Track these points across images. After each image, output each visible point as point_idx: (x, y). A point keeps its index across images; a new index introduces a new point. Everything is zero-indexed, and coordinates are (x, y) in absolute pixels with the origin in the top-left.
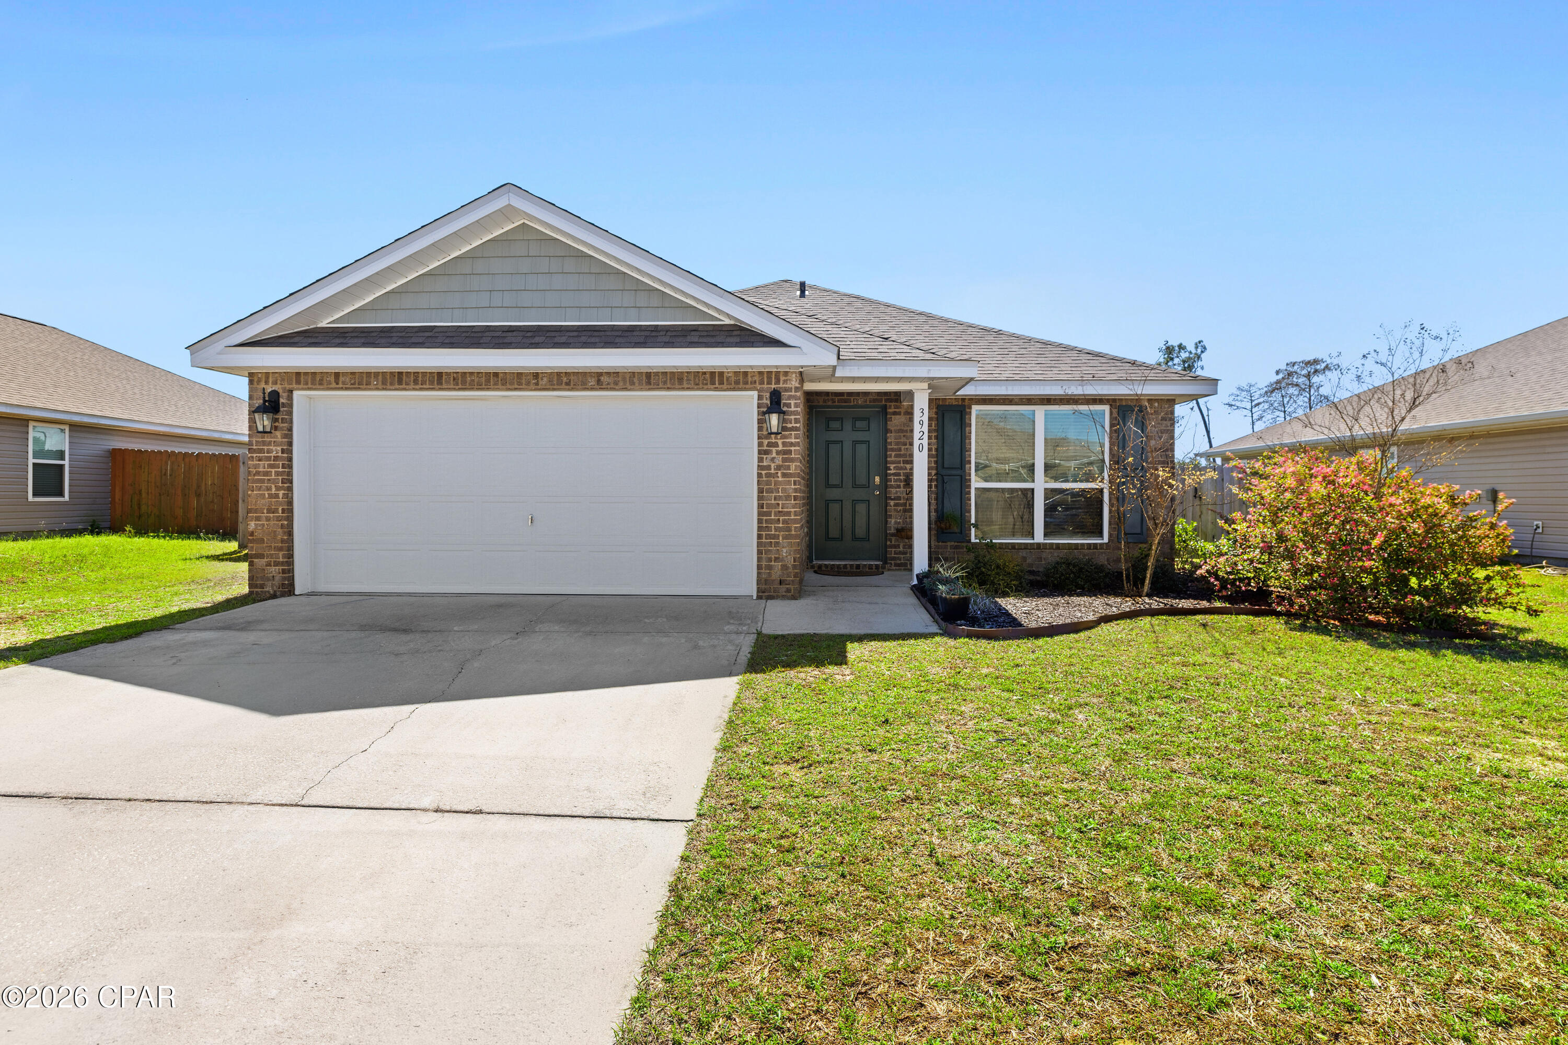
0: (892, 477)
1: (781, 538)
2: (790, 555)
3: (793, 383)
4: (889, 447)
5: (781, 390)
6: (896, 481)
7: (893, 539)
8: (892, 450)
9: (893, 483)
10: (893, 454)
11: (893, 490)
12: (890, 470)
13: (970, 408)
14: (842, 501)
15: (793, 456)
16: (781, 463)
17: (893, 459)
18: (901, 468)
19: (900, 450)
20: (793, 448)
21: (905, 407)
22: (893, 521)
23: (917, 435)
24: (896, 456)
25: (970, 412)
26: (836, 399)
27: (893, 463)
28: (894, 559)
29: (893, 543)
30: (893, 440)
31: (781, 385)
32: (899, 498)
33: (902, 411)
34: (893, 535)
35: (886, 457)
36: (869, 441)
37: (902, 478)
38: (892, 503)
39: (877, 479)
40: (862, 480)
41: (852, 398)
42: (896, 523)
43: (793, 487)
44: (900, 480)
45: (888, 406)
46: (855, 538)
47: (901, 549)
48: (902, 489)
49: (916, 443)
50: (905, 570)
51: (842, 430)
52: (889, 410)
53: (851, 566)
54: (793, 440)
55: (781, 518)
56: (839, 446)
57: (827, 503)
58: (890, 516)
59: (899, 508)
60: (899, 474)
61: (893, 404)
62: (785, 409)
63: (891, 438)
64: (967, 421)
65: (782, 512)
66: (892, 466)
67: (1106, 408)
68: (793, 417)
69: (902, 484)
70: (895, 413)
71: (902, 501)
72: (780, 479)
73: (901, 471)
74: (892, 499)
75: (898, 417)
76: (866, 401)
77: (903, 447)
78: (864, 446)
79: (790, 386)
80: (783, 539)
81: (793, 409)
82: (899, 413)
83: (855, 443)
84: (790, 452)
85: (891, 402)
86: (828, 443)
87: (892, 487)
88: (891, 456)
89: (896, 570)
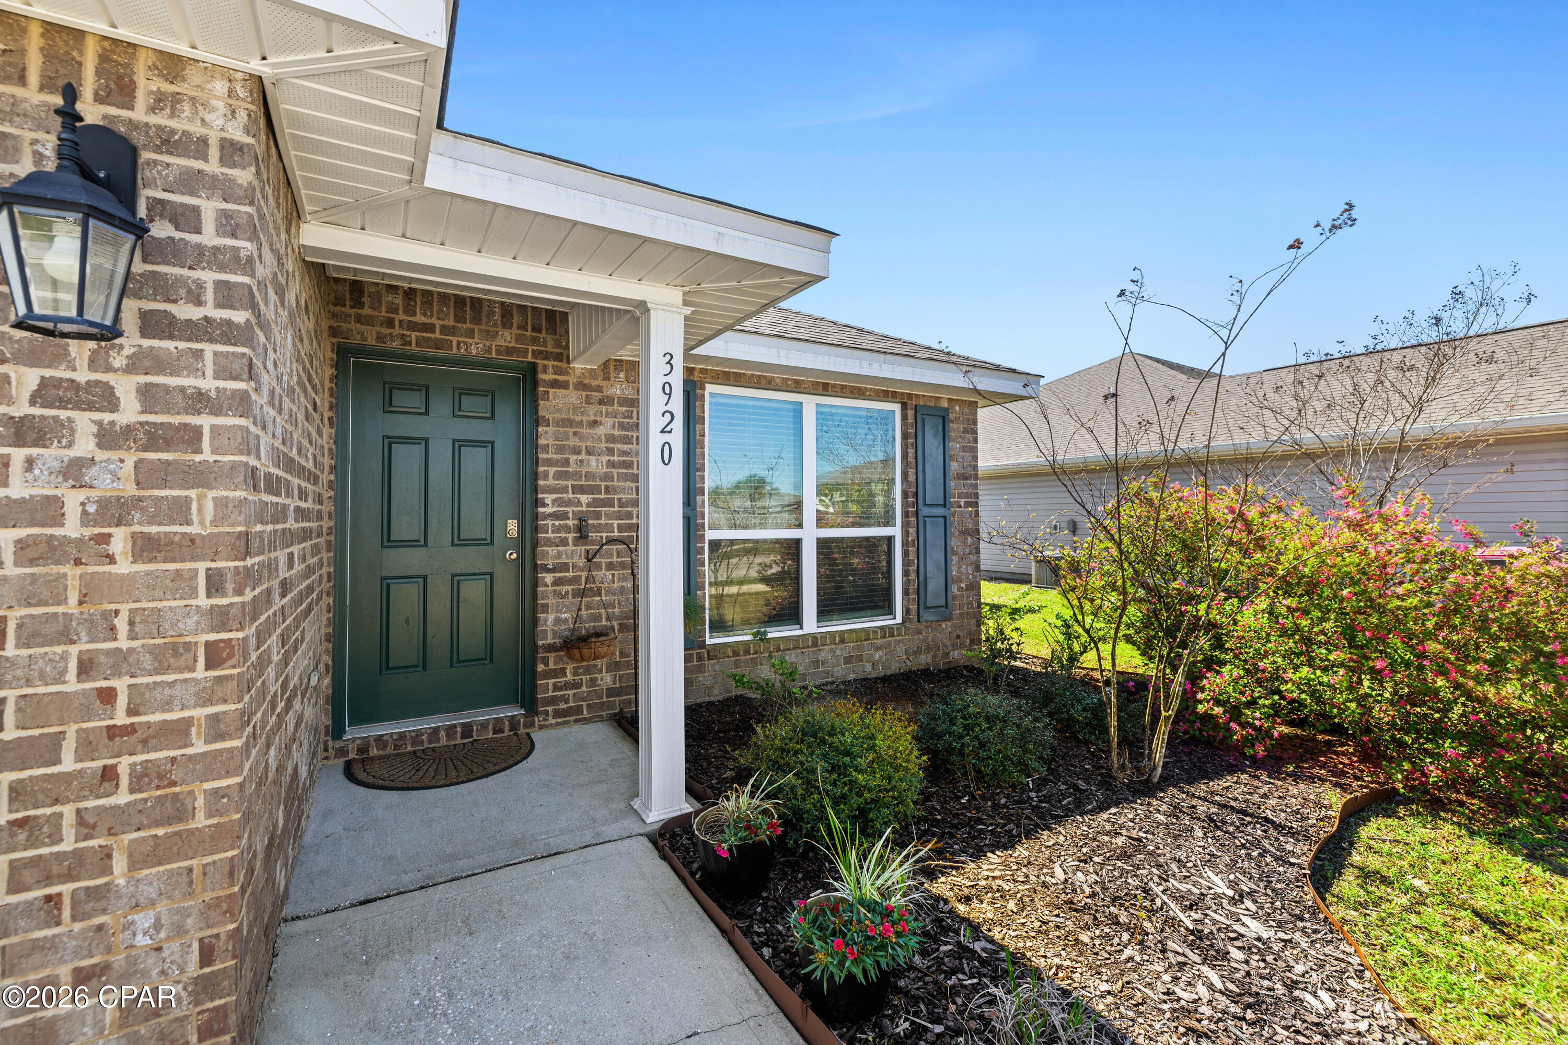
0: (549, 522)
1: (119, 864)
2: (179, 931)
3: (216, 119)
4: (542, 456)
5: (138, 139)
6: (557, 530)
7: (552, 656)
8: (550, 463)
9: (550, 535)
10: (552, 471)
11: (551, 550)
12: (544, 505)
13: (703, 389)
14: (425, 578)
15: (207, 455)
16: (130, 489)
17: (551, 482)
18: (569, 503)
19: (566, 463)
20: (205, 421)
21: (578, 372)
22: (551, 617)
23: (656, 421)
24: (559, 476)
25: (703, 395)
26: (414, 335)
27: (552, 490)
28: (553, 701)
29: (551, 666)
30: (551, 442)
31: (139, 113)
32: (564, 567)
33: (572, 380)
34: (551, 648)
35: (535, 477)
36: (492, 443)
37: (570, 523)
38: (549, 578)
39: (512, 526)
40: (476, 526)
41: (454, 340)
42: (558, 621)
43: (203, 601)
44: (567, 529)
45: (540, 369)
46: (456, 658)
47: (569, 677)
48: (571, 547)
49: (655, 440)
50: (576, 721)
51: (427, 413)
52: (542, 376)
53: (450, 730)
54: (209, 384)
55: (124, 764)
56: (418, 450)
57: (386, 585)
58: (545, 608)
59: (565, 589)
60: (564, 516)
61: (551, 363)
62: (161, 230)
63: (547, 436)
64: (698, 413)
65: (130, 730)
66: (549, 498)
67: (896, 408)
68: (208, 277)
69: (571, 537)
70: (555, 384)
71: (570, 574)
72: (124, 567)
73: (569, 509)
74: (548, 571)
75: (561, 392)
76: (489, 350)
77: (573, 458)
78: (482, 454)
79: (197, 130)
80: (135, 864)
81: (209, 237)
82: (564, 385)
83: (460, 444)
84: (192, 437)
85: (546, 358)
86: (390, 442)
87: (548, 542)
88: (546, 476)
89: (558, 724)
